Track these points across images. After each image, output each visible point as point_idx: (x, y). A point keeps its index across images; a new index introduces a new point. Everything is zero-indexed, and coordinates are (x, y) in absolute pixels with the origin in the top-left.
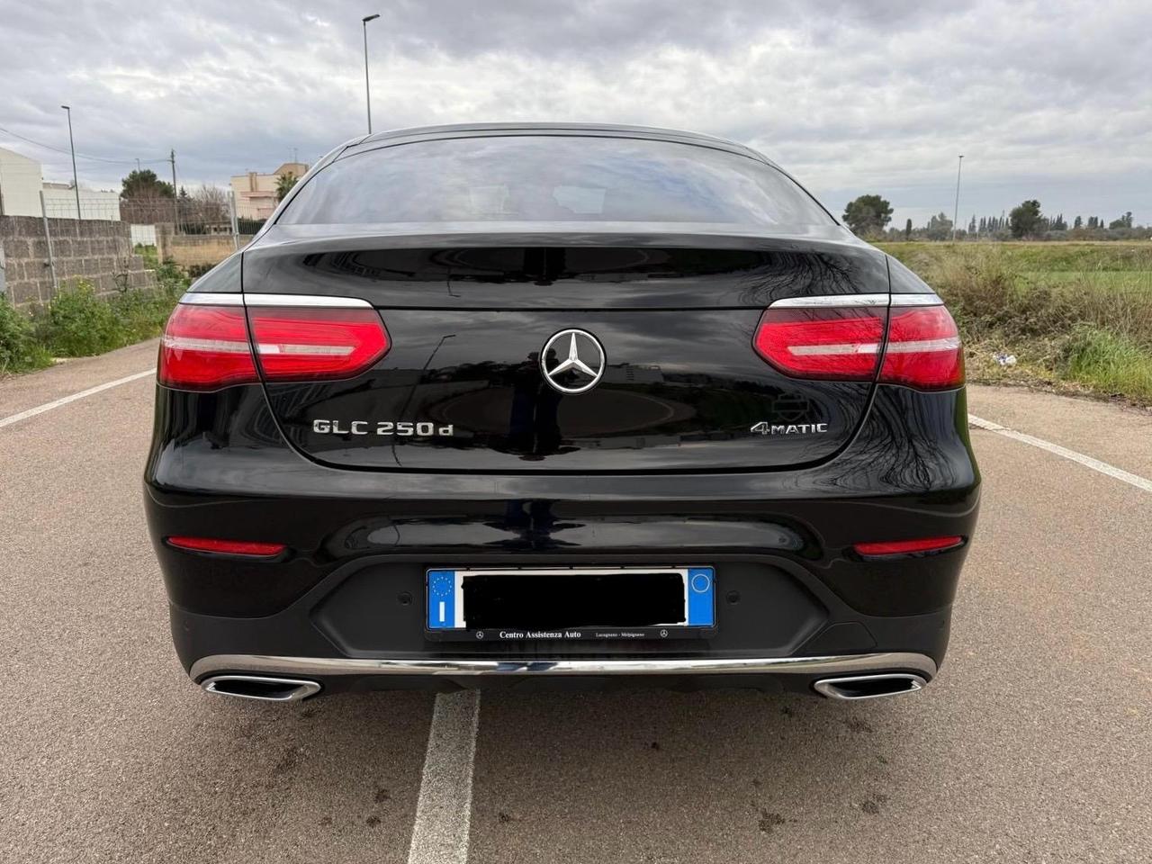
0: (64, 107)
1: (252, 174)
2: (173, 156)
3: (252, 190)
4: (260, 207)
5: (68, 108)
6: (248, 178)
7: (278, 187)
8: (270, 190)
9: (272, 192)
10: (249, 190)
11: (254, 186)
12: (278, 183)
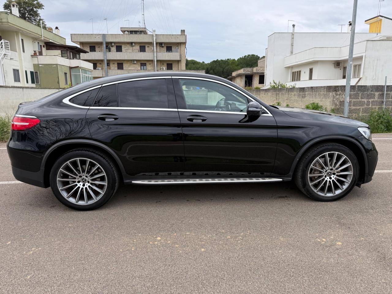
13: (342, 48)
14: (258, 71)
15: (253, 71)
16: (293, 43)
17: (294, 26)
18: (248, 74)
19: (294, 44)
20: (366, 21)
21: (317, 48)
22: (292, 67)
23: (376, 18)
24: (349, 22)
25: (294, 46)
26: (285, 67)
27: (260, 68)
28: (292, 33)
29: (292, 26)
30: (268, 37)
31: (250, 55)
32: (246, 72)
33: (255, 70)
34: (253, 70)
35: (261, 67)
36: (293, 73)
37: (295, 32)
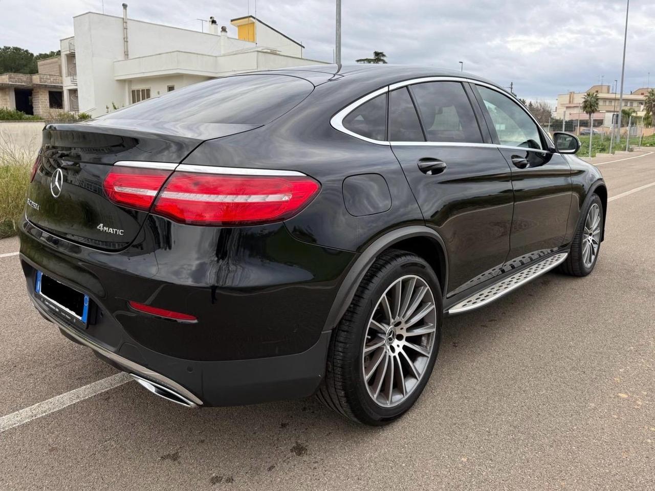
0: (460, 62)
1: (571, 93)
2: (512, 85)
3: (570, 102)
4: (571, 112)
5: (462, 63)
6: (568, 95)
7: (584, 100)
8: (579, 102)
9: (580, 104)
10: (568, 102)
11: (571, 100)
12: (584, 98)
13: (218, 58)
14: (45, 82)
15: (32, 82)
16: (127, 38)
17: (125, 6)
18: (22, 88)
19: (128, 40)
20: (232, 21)
21: (182, 52)
22: (130, 81)
23: (247, 19)
24: (211, 18)
25: (129, 43)
26: (117, 80)
27: (48, 77)
28: (123, 19)
29: (122, 7)
30: (74, 17)
31: (9, 48)
32: (16, 82)
33: (36, 79)
34: (31, 79)
35: (50, 75)
36: (133, 92)
37: (128, 18)
